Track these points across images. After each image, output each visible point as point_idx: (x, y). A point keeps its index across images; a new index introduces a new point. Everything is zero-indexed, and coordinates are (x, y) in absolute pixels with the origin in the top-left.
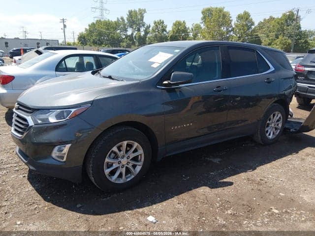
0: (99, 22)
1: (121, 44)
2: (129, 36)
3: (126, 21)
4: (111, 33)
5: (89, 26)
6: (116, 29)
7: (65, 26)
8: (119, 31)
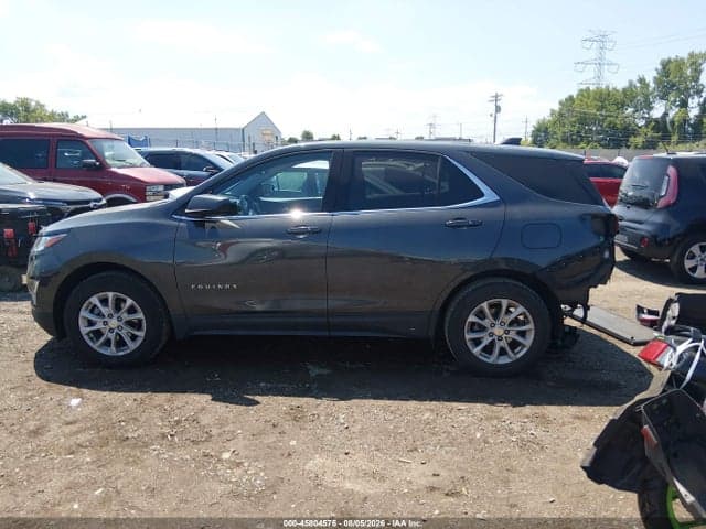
0: (584, 93)
1: (632, 139)
2: (656, 121)
3: (652, 85)
4: (610, 116)
5: (561, 103)
6: (623, 106)
7: (498, 109)
8: (630, 110)
